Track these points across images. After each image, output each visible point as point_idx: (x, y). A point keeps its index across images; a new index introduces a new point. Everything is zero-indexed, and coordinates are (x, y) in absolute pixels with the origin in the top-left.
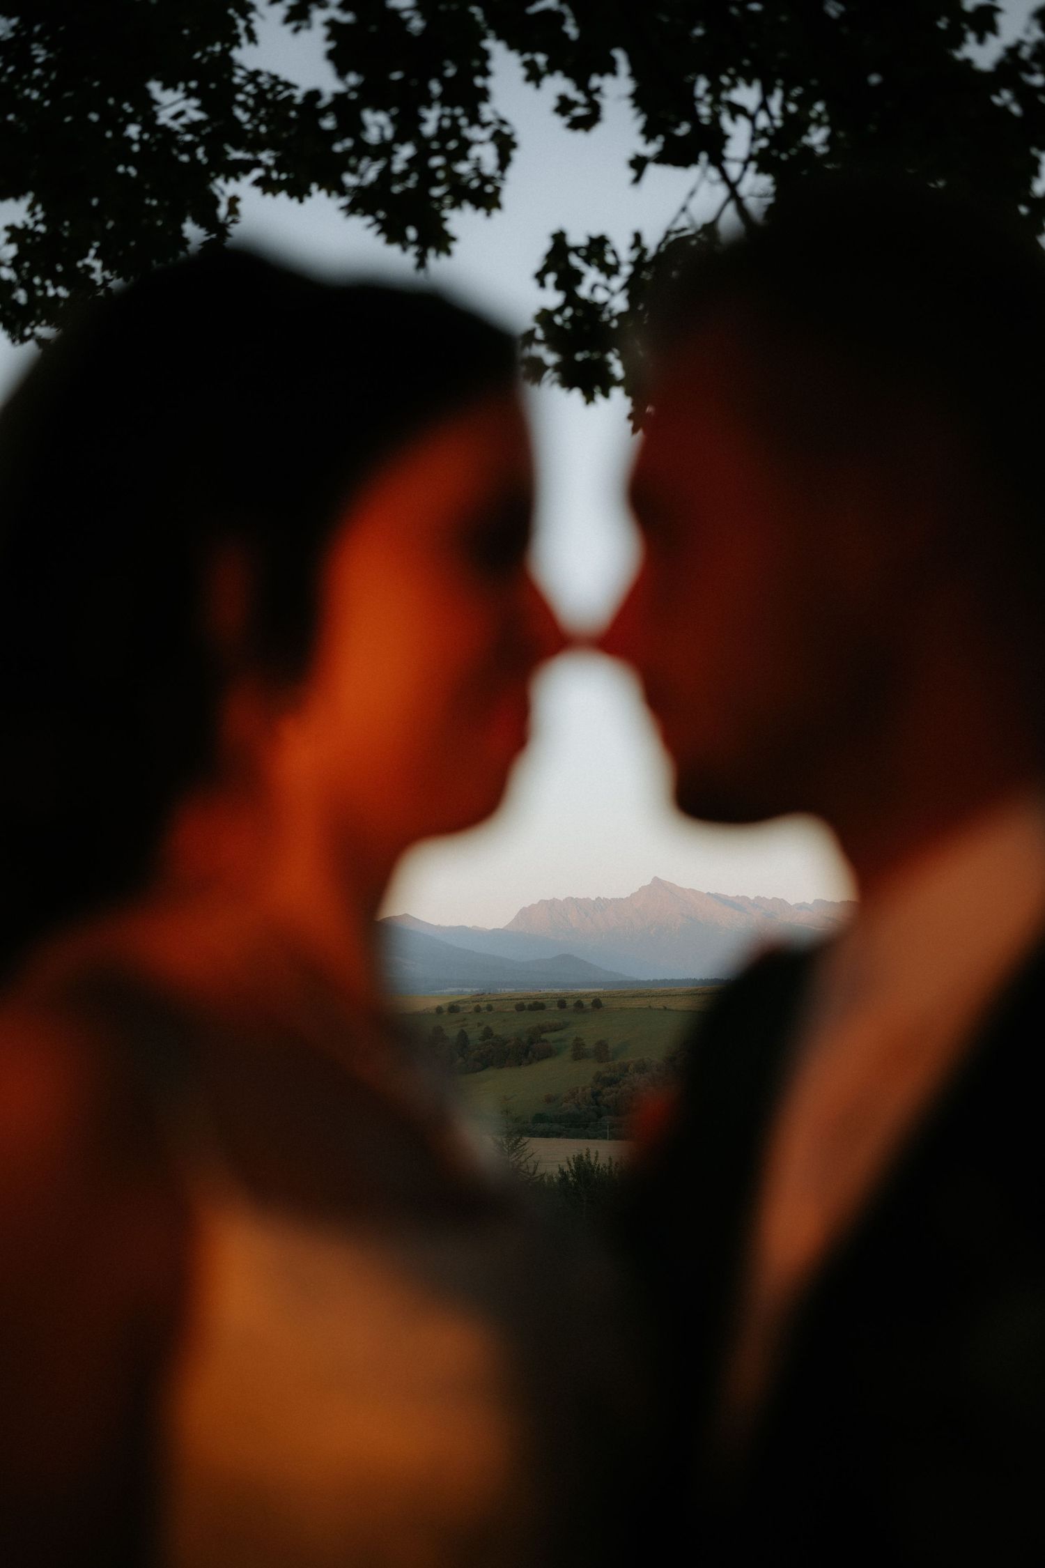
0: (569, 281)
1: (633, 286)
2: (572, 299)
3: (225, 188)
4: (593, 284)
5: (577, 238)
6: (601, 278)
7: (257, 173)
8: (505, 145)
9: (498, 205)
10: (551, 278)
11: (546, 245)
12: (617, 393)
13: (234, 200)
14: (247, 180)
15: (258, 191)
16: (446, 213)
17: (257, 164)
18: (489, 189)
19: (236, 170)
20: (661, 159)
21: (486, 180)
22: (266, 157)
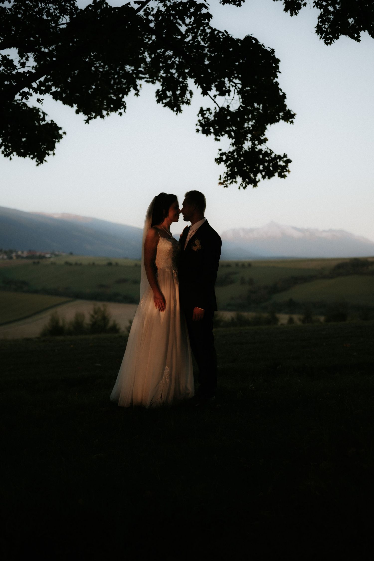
0: (203, 115)
1: (215, 116)
2: (204, 118)
3: (138, 82)
4: (207, 115)
5: (204, 108)
6: (209, 115)
7: (145, 79)
8: (191, 93)
9: (190, 104)
10: (200, 115)
11: (199, 109)
12: (212, 135)
13: (141, 85)
14: (143, 80)
15: (146, 82)
16: (181, 105)
17: (145, 78)
18: (189, 101)
19: (141, 78)
20: (219, 95)
21: (188, 100)
22: (147, 76)
